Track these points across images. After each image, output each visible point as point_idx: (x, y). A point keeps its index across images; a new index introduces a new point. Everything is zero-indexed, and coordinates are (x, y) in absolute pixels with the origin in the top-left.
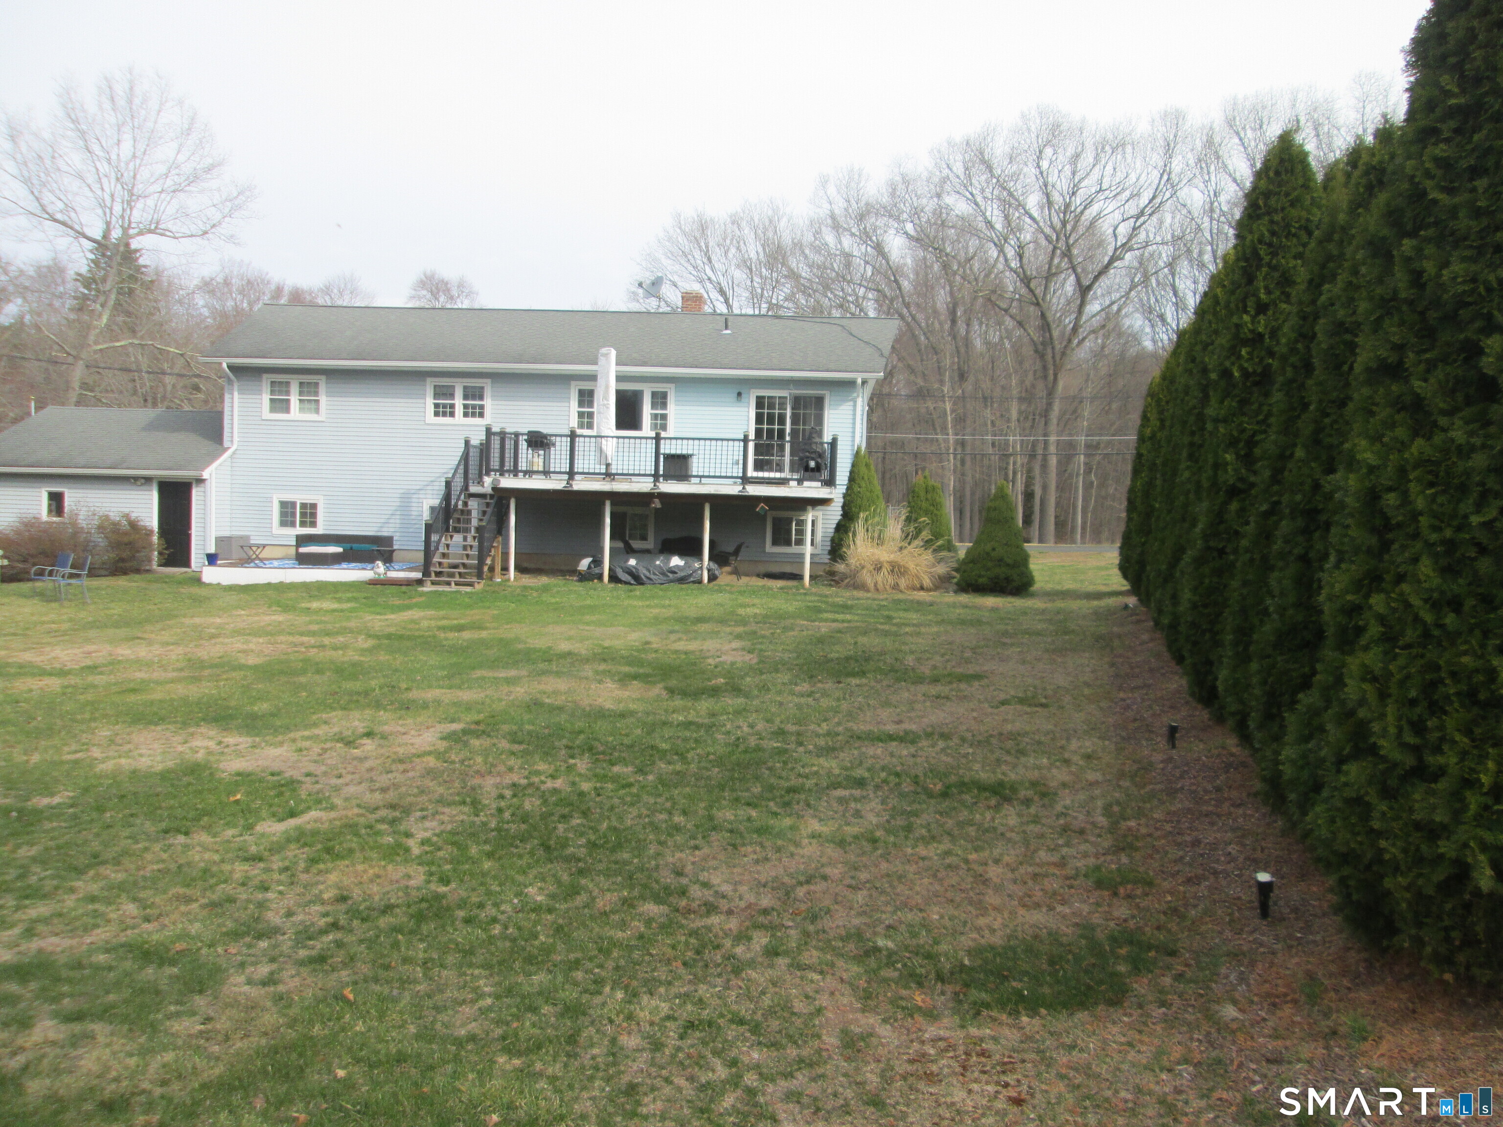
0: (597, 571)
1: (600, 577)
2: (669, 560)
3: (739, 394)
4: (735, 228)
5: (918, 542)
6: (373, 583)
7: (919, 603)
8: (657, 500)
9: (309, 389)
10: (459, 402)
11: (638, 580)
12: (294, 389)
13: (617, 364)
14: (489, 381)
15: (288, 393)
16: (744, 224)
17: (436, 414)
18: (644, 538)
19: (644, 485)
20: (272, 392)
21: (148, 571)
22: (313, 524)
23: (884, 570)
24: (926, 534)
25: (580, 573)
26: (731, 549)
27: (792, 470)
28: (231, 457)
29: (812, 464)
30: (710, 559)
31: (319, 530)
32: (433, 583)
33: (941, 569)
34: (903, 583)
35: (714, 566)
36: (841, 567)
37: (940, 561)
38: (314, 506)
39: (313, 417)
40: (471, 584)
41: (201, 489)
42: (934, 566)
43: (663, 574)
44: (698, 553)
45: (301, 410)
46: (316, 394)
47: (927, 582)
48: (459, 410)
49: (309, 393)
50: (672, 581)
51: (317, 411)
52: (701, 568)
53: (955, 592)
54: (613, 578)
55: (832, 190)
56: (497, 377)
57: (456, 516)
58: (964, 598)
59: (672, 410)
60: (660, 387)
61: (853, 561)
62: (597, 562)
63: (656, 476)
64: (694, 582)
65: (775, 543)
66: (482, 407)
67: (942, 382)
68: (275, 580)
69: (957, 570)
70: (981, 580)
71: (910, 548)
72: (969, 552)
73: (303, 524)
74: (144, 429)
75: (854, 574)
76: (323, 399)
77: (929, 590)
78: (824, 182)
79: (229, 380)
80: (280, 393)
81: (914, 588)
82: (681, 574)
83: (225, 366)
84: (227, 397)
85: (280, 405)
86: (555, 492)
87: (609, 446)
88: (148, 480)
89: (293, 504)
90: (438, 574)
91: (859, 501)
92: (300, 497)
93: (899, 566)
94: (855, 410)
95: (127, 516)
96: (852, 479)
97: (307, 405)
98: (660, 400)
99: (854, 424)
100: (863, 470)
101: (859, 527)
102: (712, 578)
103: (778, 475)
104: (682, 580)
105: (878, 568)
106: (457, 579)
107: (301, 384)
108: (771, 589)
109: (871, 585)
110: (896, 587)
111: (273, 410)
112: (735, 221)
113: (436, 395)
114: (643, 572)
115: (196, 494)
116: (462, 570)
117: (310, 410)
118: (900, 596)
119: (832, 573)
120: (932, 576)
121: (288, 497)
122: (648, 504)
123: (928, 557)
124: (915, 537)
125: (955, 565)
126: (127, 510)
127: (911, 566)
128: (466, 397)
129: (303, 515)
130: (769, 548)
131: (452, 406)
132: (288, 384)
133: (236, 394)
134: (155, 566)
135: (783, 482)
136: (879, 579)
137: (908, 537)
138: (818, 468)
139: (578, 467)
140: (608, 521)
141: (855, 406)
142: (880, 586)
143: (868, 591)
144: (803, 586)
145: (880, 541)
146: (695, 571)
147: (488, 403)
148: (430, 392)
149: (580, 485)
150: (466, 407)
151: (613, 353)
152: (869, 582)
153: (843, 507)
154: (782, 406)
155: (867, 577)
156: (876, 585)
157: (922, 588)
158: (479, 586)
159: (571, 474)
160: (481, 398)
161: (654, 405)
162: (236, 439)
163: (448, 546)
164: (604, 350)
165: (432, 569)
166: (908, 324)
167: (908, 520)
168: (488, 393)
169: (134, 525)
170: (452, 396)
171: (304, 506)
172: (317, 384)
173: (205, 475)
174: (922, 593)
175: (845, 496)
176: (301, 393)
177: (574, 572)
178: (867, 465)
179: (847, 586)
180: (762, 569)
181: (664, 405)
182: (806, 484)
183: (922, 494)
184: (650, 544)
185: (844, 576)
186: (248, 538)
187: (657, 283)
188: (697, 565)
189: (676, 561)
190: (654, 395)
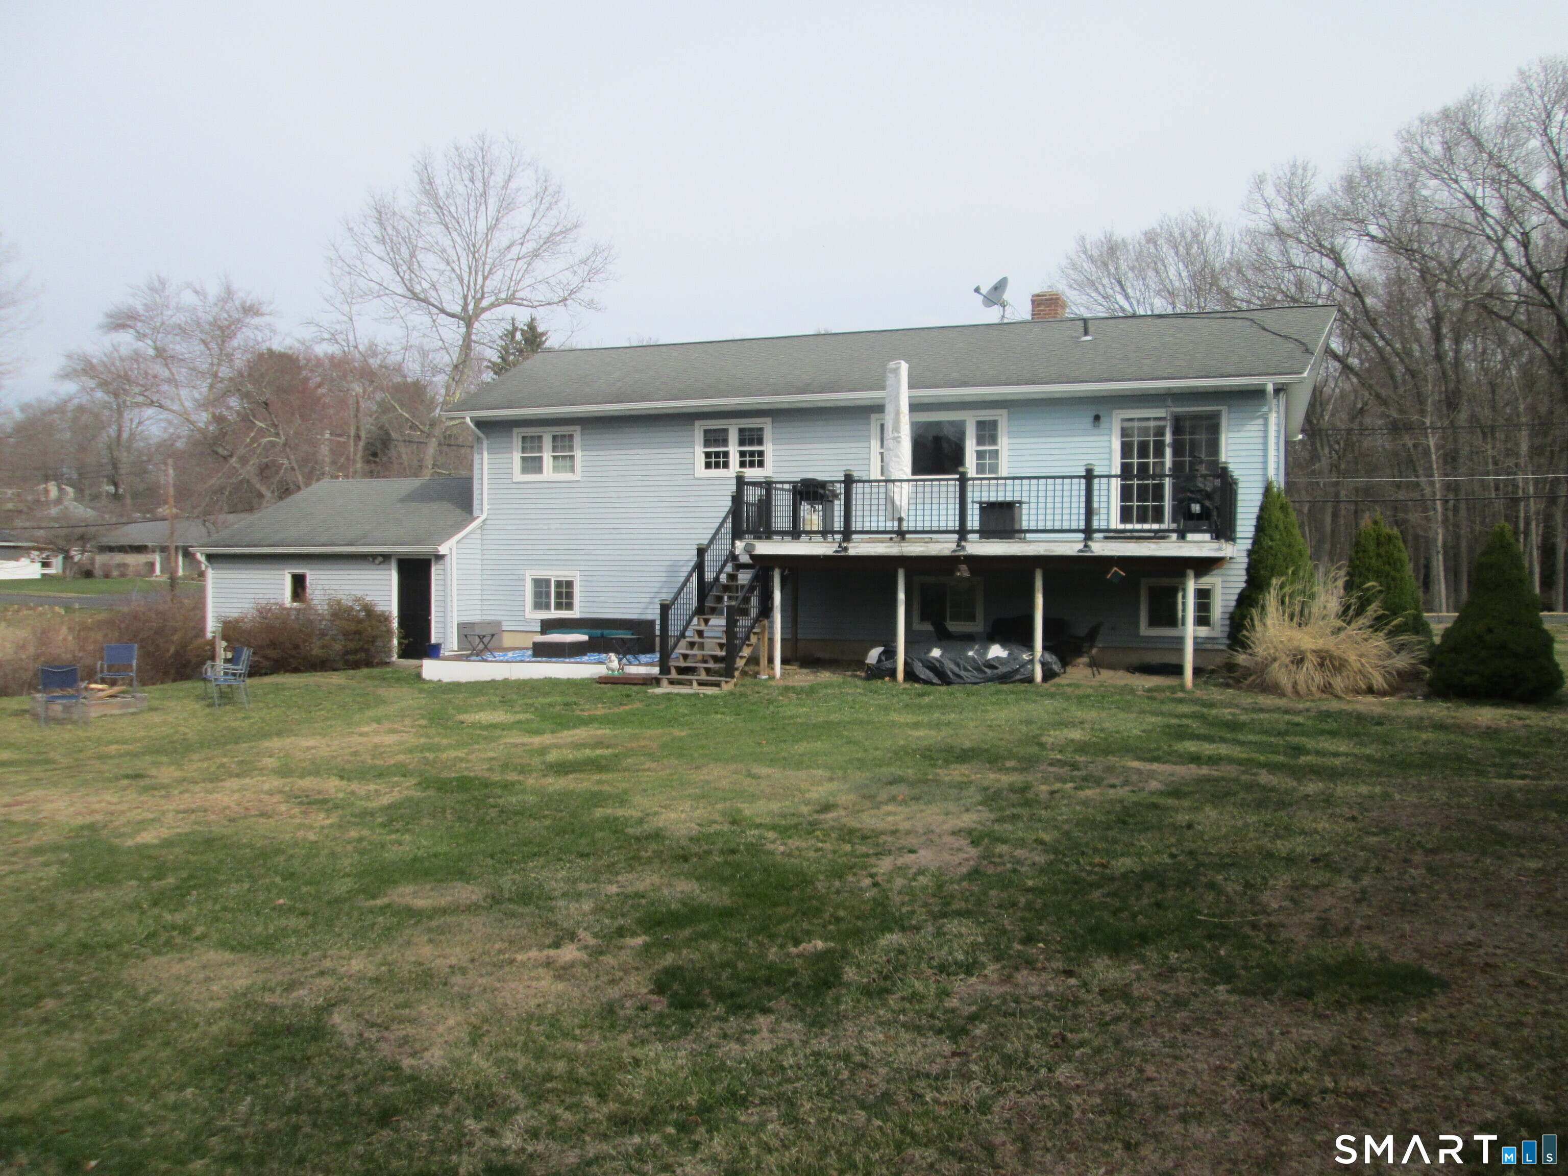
0: (888, 665)
1: (893, 673)
2: (986, 650)
3: (1097, 418)
4: (1151, 246)
5: (1362, 621)
6: (604, 681)
7: (1360, 718)
8: (963, 567)
9: (562, 443)
10: (733, 450)
11: (943, 678)
12: (547, 442)
13: (911, 386)
14: (769, 420)
15: (540, 449)
16: (1161, 241)
17: (708, 465)
18: (972, 618)
19: (944, 547)
20: (524, 450)
21: (387, 664)
22: (569, 606)
23: (1307, 665)
24: (1373, 609)
25: (870, 667)
26: (1082, 631)
27: (1174, 520)
28: (482, 527)
29: (1196, 508)
30: (1045, 648)
31: (576, 613)
32: (672, 682)
33: (1402, 662)
34: (1338, 683)
35: (1051, 658)
36: (1242, 658)
37: (1400, 648)
38: (569, 584)
39: (568, 476)
40: (717, 685)
41: (440, 567)
42: (1389, 656)
43: (979, 669)
44: (1027, 642)
45: (556, 469)
46: (571, 448)
47: (1378, 681)
48: (734, 459)
49: (563, 449)
50: (991, 680)
51: (572, 469)
52: (1032, 661)
53: (1427, 697)
54: (910, 675)
55: (1270, 191)
56: (779, 414)
57: (715, 592)
58: (1439, 710)
59: (1004, 444)
60: (986, 415)
61: (1260, 651)
62: (890, 653)
63: (962, 532)
64: (1022, 681)
65: (1154, 622)
66: (761, 454)
67: (1423, 412)
68: (499, 677)
69: (1428, 662)
70: (1468, 680)
71: (1351, 630)
72: (1447, 634)
73: (559, 606)
74: (403, 500)
75: (1263, 668)
76: (578, 454)
77: (1384, 694)
78: (1260, 182)
79: (478, 438)
80: (532, 450)
81: (1357, 692)
82: (1002, 670)
83: (468, 420)
84: (476, 457)
85: (532, 465)
86: (826, 558)
87: (903, 494)
88: (386, 558)
89: (547, 582)
90: (681, 671)
91: (1270, 561)
92: (554, 574)
93: (1332, 658)
94: (1266, 431)
95: (358, 600)
96: (1260, 528)
97: (561, 463)
98: (988, 432)
99: (1265, 450)
100: (1277, 514)
101: (1271, 599)
102: (1049, 675)
103: (1155, 526)
104: (1004, 678)
105: (1299, 660)
106: (703, 676)
107: (554, 438)
108: (1132, 691)
109: (1289, 688)
110: (1327, 689)
111: (525, 470)
112: (1151, 238)
113: (707, 443)
114: (949, 666)
115: (435, 571)
116: (711, 665)
117: (564, 469)
118: (1334, 705)
119: (1231, 667)
120: (1387, 673)
121: (542, 574)
122: (951, 572)
123: (1379, 642)
124: (1360, 612)
125: (1424, 655)
126: (359, 594)
127: (1352, 658)
128: (742, 442)
129: (559, 595)
130: (1144, 630)
131: (726, 454)
132: (540, 438)
133: (485, 454)
134: (395, 658)
135: (1159, 536)
136: (1301, 677)
137: (1348, 614)
138: (1205, 515)
139: (856, 525)
140: (901, 596)
141: (1266, 425)
142: (1302, 687)
143: (1282, 695)
144: (1182, 687)
145: (1301, 618)
146: (1023, 665)
147: (768, 448)
148: (699, 437)
149: (859, 548)
150: (742, 454)
151: (904, 367)
152: (1285, 681)
153: (1248, 570)
154: (1160, 432)
155: (1280, 675)
156: (1295, 685)
157: (1370, 690)
158: (728, 687)
159: (847, 534)
160: (760, 442)
161: (980, 441)
162: (486, 507)
163: (700, 633)
164: (892, 365)
165: (672, 663)
166: (1379, 351)
167: (1348, 587)
168: (768, 435)
169: (369, 610)
170: (725, 442)
171: (559, 584)
172: (571, 436)
173: (443, 549)
174: (1370, 699)
175: (1250, 553)
176: (554, 449)
177: (859, 664)
178: (1283, 508)
179: (1252, 688)
180: (1134, 658)
181: (993, 440)
182: (1190, 537)
183: (1372, 547)
184: (977, 626)
185: (1248, 672)
186: (498, 624)
187: (1000, 287)
188: (1026, 657)
189: (996, 651)
190: (981, 425)
